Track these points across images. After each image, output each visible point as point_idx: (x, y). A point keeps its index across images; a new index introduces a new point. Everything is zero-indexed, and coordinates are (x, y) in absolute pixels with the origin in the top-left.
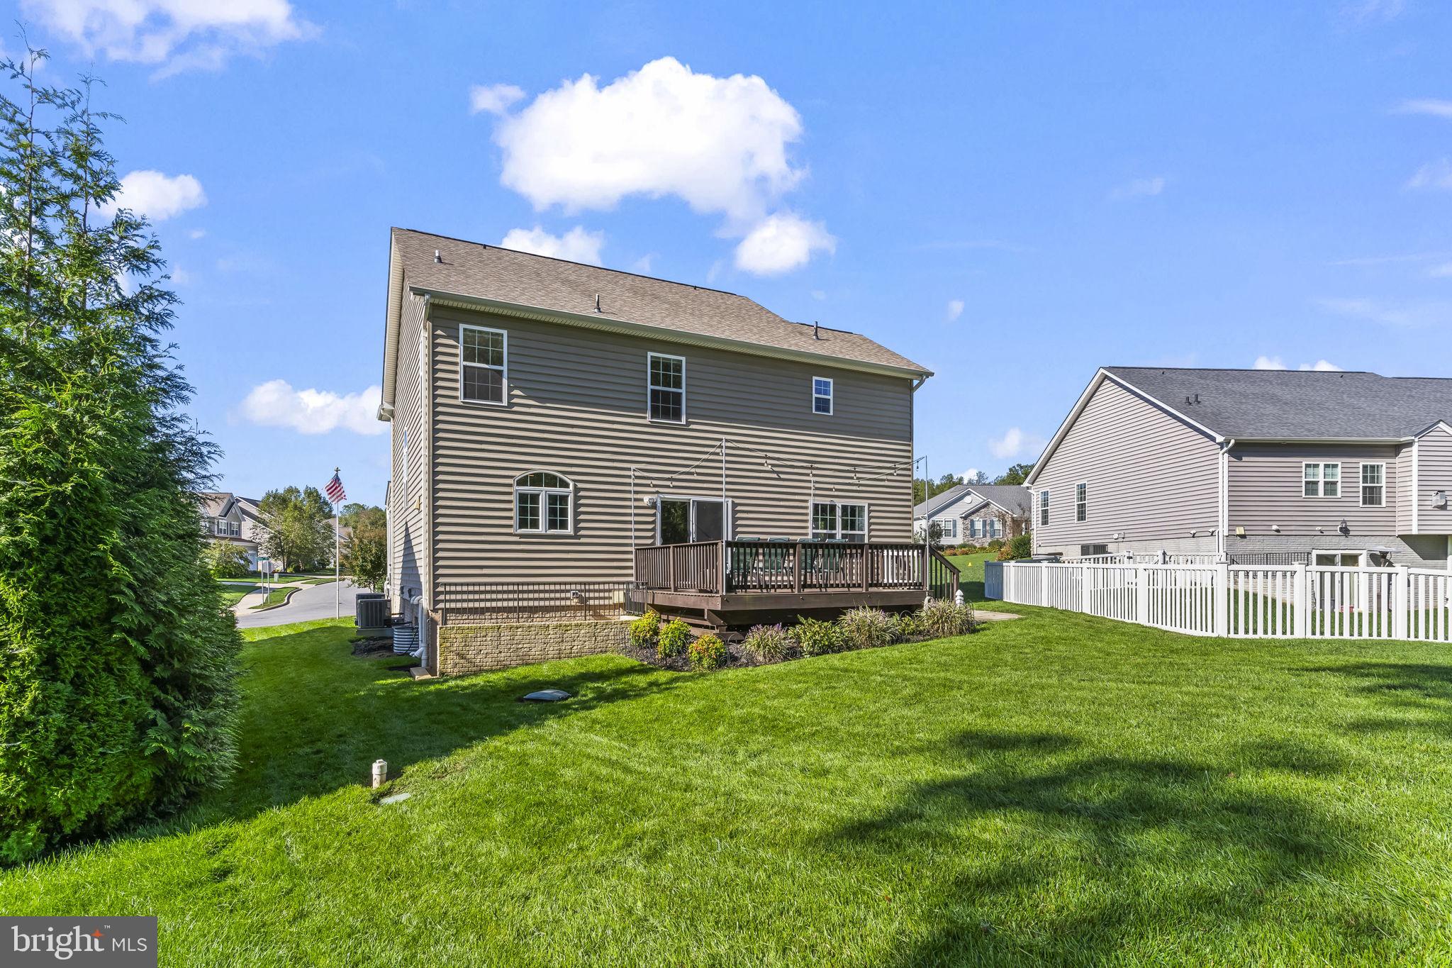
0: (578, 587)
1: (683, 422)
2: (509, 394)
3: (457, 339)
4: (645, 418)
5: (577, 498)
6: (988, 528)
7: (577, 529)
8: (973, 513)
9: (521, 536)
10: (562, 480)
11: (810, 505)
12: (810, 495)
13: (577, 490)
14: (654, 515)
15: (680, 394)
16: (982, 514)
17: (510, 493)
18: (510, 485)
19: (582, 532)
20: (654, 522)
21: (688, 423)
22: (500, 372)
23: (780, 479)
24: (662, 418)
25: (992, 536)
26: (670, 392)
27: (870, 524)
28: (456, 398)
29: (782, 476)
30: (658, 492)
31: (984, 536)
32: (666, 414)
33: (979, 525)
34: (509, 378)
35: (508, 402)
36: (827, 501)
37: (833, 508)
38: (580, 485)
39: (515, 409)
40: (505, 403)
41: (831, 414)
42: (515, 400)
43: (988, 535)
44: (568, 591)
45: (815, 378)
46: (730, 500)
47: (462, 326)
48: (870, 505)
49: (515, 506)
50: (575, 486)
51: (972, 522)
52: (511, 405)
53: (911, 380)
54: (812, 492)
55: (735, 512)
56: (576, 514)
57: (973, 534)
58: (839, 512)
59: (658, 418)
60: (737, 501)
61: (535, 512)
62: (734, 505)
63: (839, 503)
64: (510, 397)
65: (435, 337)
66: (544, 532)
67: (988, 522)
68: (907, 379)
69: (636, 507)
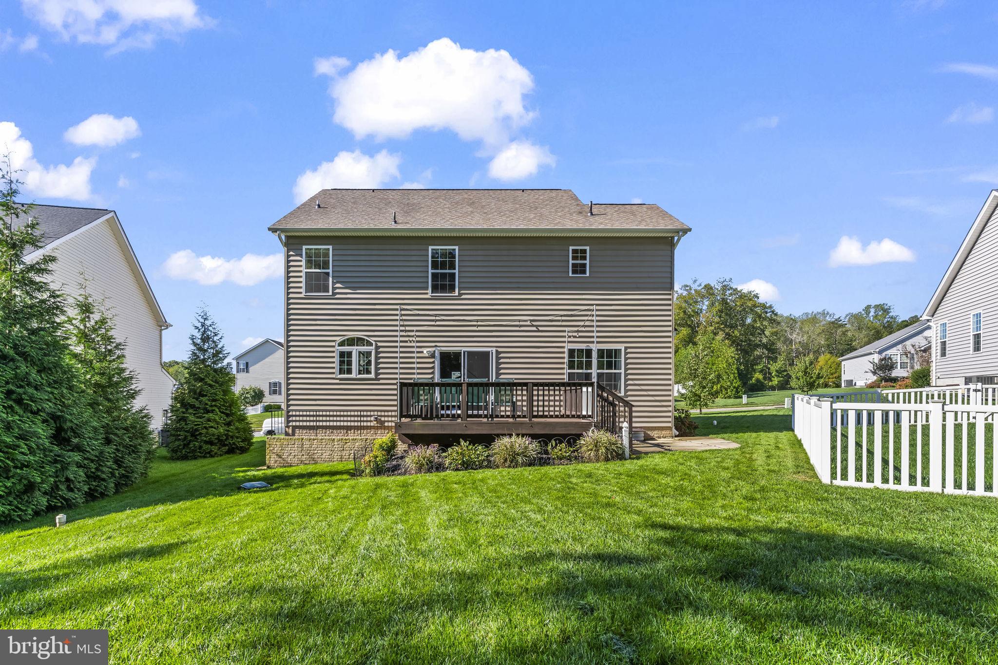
0: (379, 413)
1: (457, 294)
2: (333, 287)
3: (301, 256)
4: (427, 294)
5: (377, 353)
7: (377, 374)
9: (341, 379)
10: (368, 341)
11: (566, 350)
12: (564, 342)
13: (377, 347)
14: (433, 362)
15: (454, 274)
17: (333, 352)
18: (334, 346)
19: (381, 376)
20: (433, 368)
21: (460, 294)
22: (328, 274)
23: (539, 331)
24: (441, 293)
26: (446, 273)
27: (626, 364)
28: (300, 293)
29: (541, 329)
30: (436, 346)
32: (443, 289)
34: (333, 277)
35: (333, 292)
36: (583, 346)
37: (589, 352)
38: (379, 344)
39: (338, 296)
40: (330, 293)
41: (588, 274)
42: (337, 291)
44: (371, 416)
45: (571, 248)
46: (494, 350)
47: (304, 247)
48: (626, 348)
49: (337, 360)
50: (376, 344)
52: (334, 294)
53: (673, 238)
54: (566, 339)
55: (498, 358)
56: (377, 363)
58: (595, 355)
59: (438, 293)
60: (500, 350)
61: (349, 363)
62: (498, 353)
63: (594, 347)
64: (334, 289)
65: (288, 256)
66: (355, 377)
68: (667, 237)
69: (418, 358)
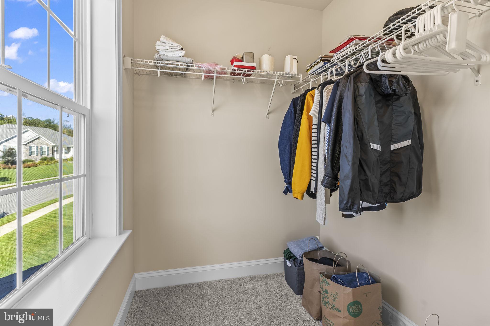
6: (39, 150)
8: (31, 142)
16: (36, 143)
25: (42, 155)
31: (37, 155)
33: (34, 149)
43: (39, 154)
51: (30, 148)
57: (31, 153)
67: (39, 147)
